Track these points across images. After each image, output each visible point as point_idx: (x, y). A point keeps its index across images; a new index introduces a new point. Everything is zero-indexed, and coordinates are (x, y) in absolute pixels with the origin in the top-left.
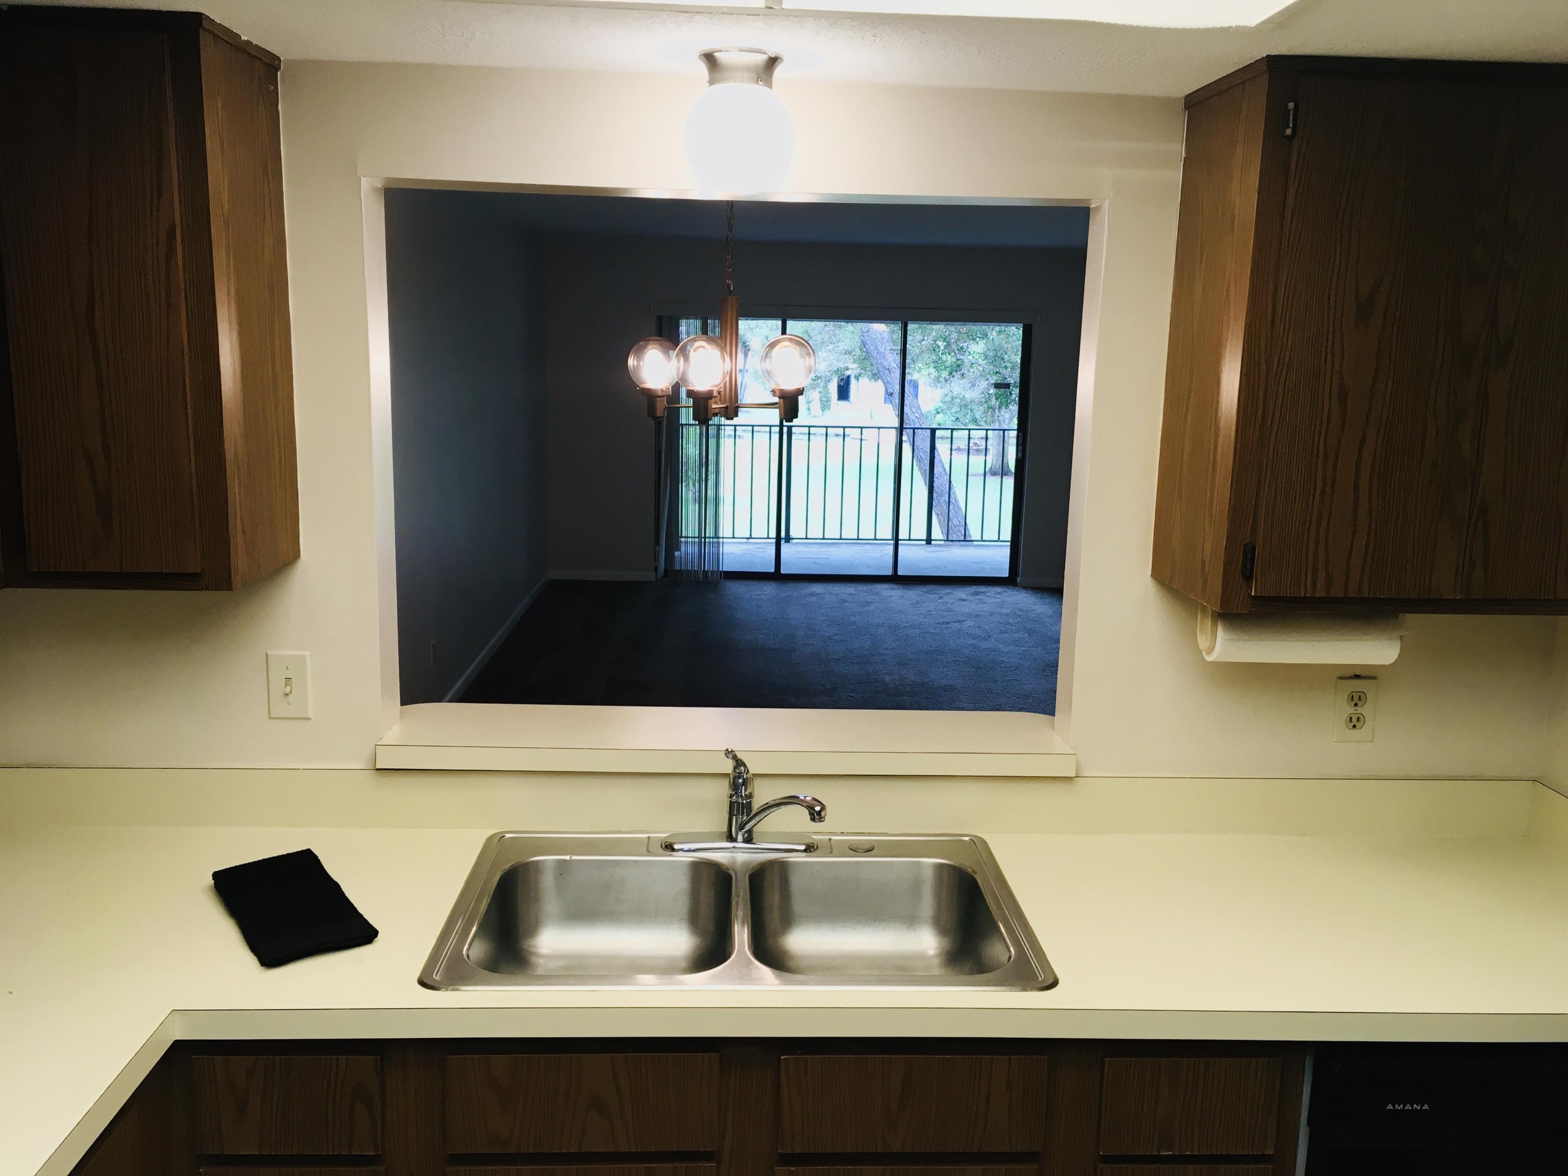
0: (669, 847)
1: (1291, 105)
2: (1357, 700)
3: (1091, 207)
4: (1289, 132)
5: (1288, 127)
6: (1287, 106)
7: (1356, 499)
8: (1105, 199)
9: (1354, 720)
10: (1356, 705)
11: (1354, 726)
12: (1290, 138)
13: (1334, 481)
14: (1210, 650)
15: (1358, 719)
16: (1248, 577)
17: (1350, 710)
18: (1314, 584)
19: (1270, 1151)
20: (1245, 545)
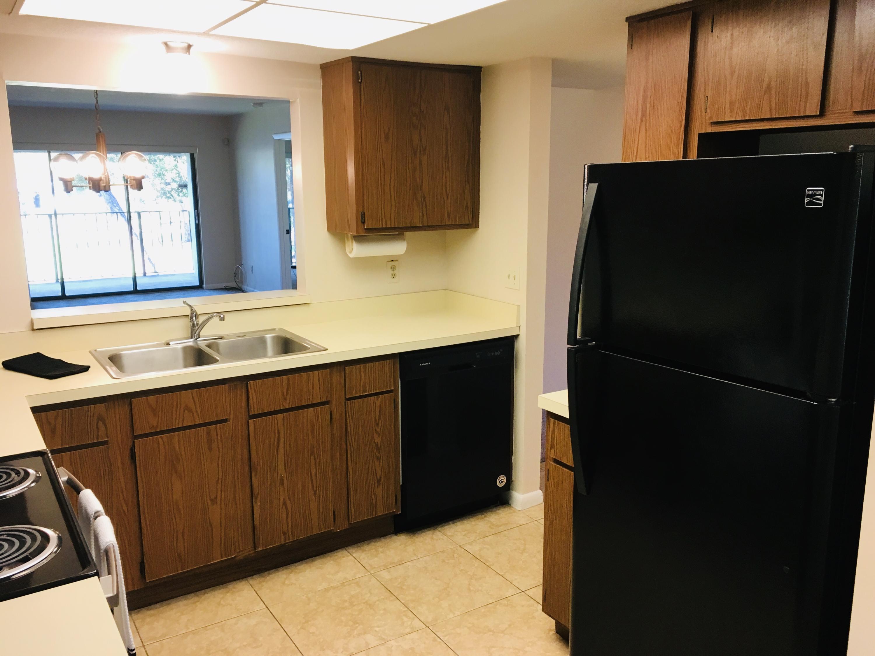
0: (168, 344)
1: (359, 72)
2: (393, 268)
3: (291, 100)
4: (360, 81)
5: (359, 79)
6: (358, 72)
7: (391, 196)
8: (297, 98)
9: (393, 275)
10: (393, 270)
11: (393, 277)
12: (360, 83)
13: (384, 190)
14: (351, 252)
15: (394, 275)
16: (363, 223)
17: (391, 272)
18: (382, 225)
19: (392, 388)
20: (361, 213)
